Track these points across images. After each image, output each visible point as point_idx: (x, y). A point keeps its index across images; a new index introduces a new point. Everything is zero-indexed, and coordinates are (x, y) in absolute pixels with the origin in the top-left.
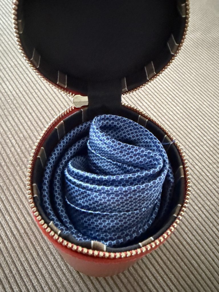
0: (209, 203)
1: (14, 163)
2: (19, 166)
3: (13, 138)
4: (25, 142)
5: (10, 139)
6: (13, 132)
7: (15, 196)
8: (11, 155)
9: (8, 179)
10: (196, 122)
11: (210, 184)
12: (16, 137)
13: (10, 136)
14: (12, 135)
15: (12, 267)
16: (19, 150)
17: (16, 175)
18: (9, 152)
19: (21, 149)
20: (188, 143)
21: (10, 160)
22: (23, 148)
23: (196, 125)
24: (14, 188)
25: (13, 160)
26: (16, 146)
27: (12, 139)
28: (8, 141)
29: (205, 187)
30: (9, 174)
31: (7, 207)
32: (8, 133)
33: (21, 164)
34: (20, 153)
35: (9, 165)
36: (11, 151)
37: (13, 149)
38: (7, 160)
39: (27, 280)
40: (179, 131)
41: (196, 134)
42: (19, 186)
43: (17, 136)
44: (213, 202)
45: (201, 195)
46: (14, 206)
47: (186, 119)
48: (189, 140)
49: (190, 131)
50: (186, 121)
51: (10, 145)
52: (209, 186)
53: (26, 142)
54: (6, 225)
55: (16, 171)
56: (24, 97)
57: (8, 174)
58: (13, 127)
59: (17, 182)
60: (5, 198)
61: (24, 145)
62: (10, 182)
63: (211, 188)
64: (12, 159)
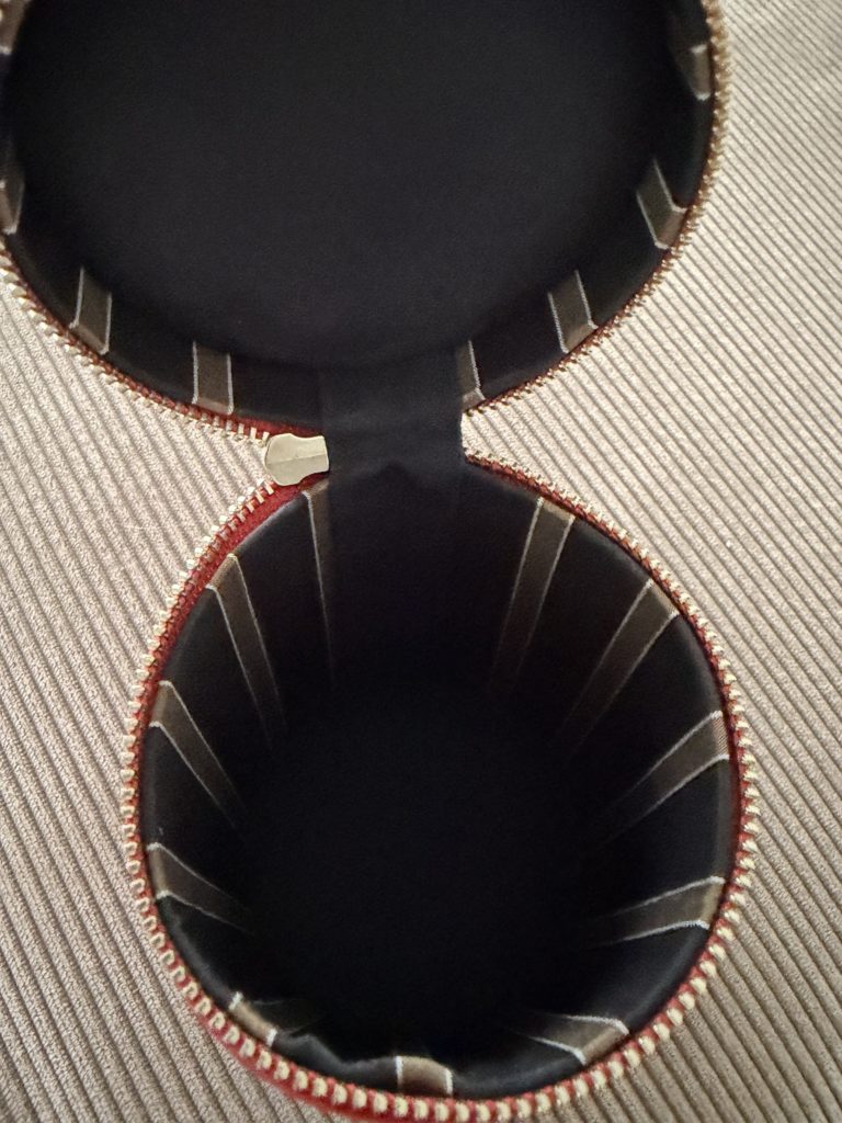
0: (796, 746)
1: (95, 536)
2: (113, 550)
3: (92, 446)
4: (137, 465)
5: (84, 449)
6: (96, 424)
7: (94, 655)
8: (82, 508)
9: (72, 591)
10: (792, 438)
11: (810, 677)
12: (105, 442)
13: (83, 437)
14: (92, 435)
15: (76, 889)
16: (112, 493)
17: (100, 581)
18: (76, 496)
19: (120, 488)
20: (748, 520)
21: (81, 526)
22: (128, 485)
23: (789, 452)
24: (91, 627)
25: (90, 525)
26: (105, 475)
27: (89, 449)
29: (789, 686)
30: (74, 575)
31: (66, 689)
32: (77, 427)
33: (117, 541)
34: (117, 503)
35: (76, 541)
36: (84, 492)
37: (90, 486)
38: (71, 526)
39: (125, 938)
40: (717, 470)
41: (784, 484)
42: (109, 622)
43: (107, 439)
44: (811, 742)
45: (772, 712)
46: (91, 690)
47: (752, 426)
48: (755, 507)
49: (760, 473)
50: (750, 433)
51: (82, 470)
52: (805, 683)
53: (140, 463)
54: (58, 751)
55: (102, 565)
57: (71, 575)
58: (93, 404)
59: (103, 608)
60: (57, 659)
61: (133, 475)
62: (80, 605)
63: (812, 692)
64: (86, 522)
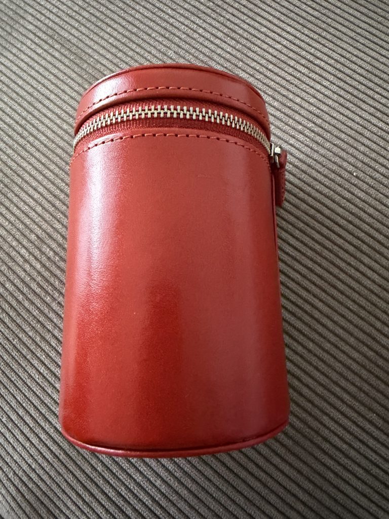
3: (20, 246)
6: (18, 235)
15: (94, 461)
21: (30, 288)
26: (31, 259)
30: (36, 313)
31: (53, 370)
32: (9, 240)
33: (49, 289)
34: (42, 270)
35: (31, 296)
43: (26, 240)
48: (362, 148)
58: (13, 225)
61: (44, 254)
64: (32, 285)
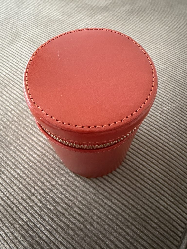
28: (7, 108)
56: (11, 76)
